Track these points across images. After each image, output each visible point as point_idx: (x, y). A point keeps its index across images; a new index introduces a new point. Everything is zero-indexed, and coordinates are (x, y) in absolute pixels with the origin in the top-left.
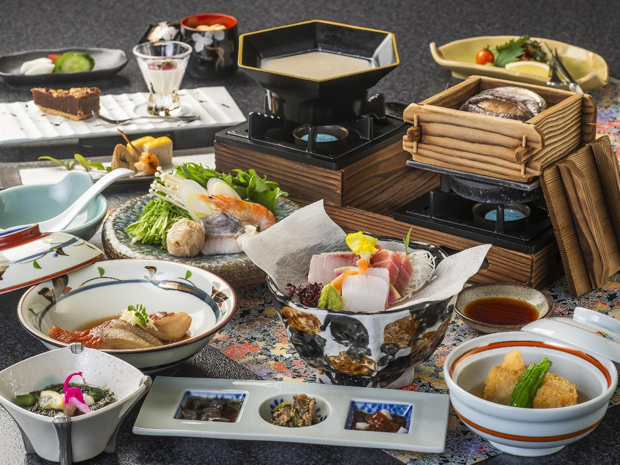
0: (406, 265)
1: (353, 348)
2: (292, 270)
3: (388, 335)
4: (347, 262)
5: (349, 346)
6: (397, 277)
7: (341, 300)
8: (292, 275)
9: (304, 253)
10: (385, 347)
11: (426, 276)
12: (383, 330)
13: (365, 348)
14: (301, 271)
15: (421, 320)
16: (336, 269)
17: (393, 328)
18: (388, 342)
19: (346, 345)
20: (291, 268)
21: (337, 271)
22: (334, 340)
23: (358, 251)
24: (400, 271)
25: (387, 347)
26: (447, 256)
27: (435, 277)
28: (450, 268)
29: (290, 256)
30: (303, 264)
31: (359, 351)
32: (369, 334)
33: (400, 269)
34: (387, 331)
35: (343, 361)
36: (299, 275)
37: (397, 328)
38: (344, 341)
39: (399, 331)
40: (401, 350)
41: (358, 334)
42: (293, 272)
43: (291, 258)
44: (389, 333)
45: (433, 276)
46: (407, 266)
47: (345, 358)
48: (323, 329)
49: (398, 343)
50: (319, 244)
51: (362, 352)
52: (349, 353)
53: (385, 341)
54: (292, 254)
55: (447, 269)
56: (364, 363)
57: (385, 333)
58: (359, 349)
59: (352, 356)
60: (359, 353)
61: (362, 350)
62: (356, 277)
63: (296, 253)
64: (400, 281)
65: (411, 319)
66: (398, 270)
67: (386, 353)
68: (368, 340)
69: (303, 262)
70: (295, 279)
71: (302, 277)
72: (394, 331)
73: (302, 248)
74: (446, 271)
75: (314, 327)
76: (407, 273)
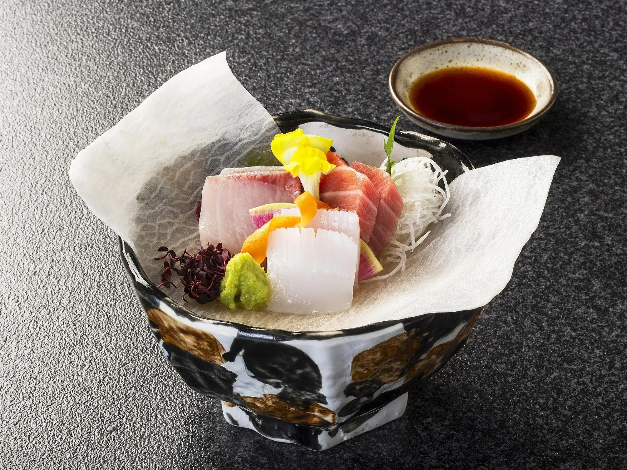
0: (390, 198)
1: (290, 390)
2: (169, 208)
3: (360, 370)
4: (274, 192)
5: (283, 388)
6: (374, 223)
7: (266, 283)
8: (168, 220)
9: (191, 163)
10: (354, 388)
11: (429, 213)
12: (350, 363)
13: (315, 393)
14: (186, 205)
15: (426, 334)
16: (254, 209)
17: (370, 357)
18: (359, 381)
19: (277, 386)
20: (165, 204)
21: (256, 212)
22: (253, 377)
23: (296, 169)
24: (378, 211)
25: (358, 387)
26: (470, 168)
27: (448, 215)
28: (477, 196)
29: (164, 175)
30: (189, 188)
31: (302, 395)
32: (322, 372)
33: (379, 207)
34: (359, 363)
35: (270, 406)
36: (181, 216)
37: (378, 356)
38: (272, 380)
39: (382, 361)
40: (386, 386)
41: (299, 372)
42: (172, 212)
43: (165, 178)
44: (362, 366)
45: (444, 212)
46: (393, 199)
47: (274, 403)
48: (230, 357)
49: (380, 377)
50: (219, 141)
51: (308, 397)
52: (281, 396)
53: (353, 378)
54: (167, 169)
55: (470, 198)
56: (314, 412)
57: (353, 367)
58: (303, 392)
59: (288, 401)
60: (303, 398)
61: (308, 395)
62: (294, 232)
63: (175, 166)
64: (380, 229)
65: (405, 338)
66: (376, 209)
67: (355, 396)
68: (320, 383)
69: (188, 184)
70: (175, 227)
71: (188, 218)
72: (373, 362)
73: (187, 153)
74: (468, 203)
75: (211, 353)
76: (392, 213)
